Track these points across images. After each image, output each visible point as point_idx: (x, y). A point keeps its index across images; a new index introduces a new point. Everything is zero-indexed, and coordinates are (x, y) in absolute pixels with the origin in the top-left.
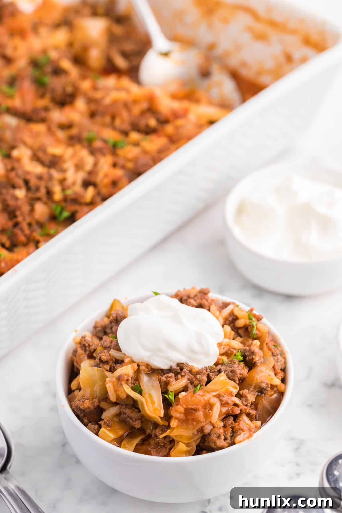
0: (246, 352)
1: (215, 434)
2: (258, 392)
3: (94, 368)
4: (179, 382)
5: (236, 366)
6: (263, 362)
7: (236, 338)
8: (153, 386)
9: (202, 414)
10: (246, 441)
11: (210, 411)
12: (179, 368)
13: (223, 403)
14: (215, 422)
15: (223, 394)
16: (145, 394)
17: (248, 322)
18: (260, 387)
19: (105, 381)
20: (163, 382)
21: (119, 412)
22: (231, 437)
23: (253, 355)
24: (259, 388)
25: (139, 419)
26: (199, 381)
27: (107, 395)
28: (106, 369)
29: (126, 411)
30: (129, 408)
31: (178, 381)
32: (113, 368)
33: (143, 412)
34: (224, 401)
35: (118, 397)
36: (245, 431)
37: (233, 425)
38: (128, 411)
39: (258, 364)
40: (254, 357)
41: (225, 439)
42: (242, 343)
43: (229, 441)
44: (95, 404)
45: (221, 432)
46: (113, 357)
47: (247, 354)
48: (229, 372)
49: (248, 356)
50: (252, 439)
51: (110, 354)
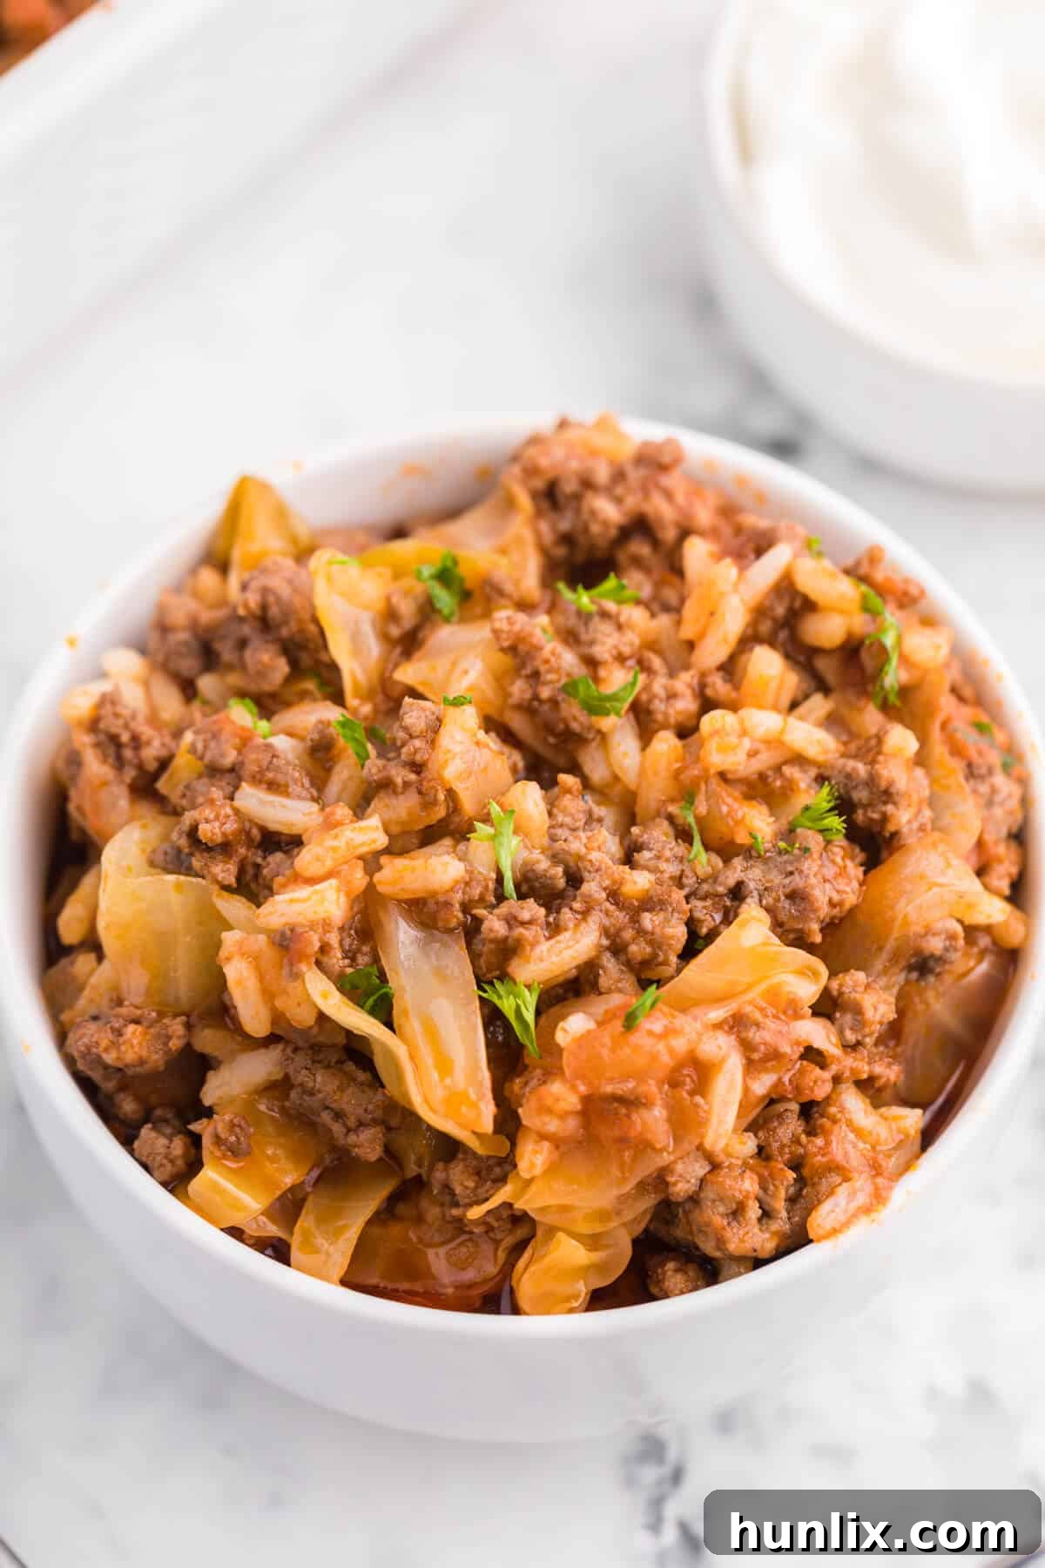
0: (855, 787)
1: (721, 1200)
2: (910, 968)
3: (164, 881)
4: (563, 945)
5: (810, 866)
6: (929, 827)
7: (807, 697)
8: (440, 973)
9: (665, 1113)
10: (859, 1231)
11: (699, 1099)
12: (560, 870)
13: (756, 1056)
14: (721, 1144)
15: (758, 1016)
16: (405, 1013)
17: (859, 623)
18: (918, 952)
19: (218, 945)
20: (492, 941)
21: (279, 1076)
22: (792, 1200)
23: (885, 803)
24: (912, 956)
25: (375, 1122)
26: (651, 943)
27: (226, 998)
28: (218, 882)
29: (315, 1081)
30: (328, 1067)
31: (559, 938)
32: (250, 871)
33: (391, 1089)
34: (762, 1048)
35: (277, 1018)
36: (856, 1175)
37: (801, 1151)
38: (323, 1082)
39: (910, 838)
40: (889, 813)
41: (766, 1214)
42: (833, 722)
43: (781, 1223)
44: (170, 1044)
45: (748, 1192)
46: (250, 821)
47: (860, 795)
48: (783, 898)
49: (865, 807)
50: (886, 1213)
51: (237, 812)
